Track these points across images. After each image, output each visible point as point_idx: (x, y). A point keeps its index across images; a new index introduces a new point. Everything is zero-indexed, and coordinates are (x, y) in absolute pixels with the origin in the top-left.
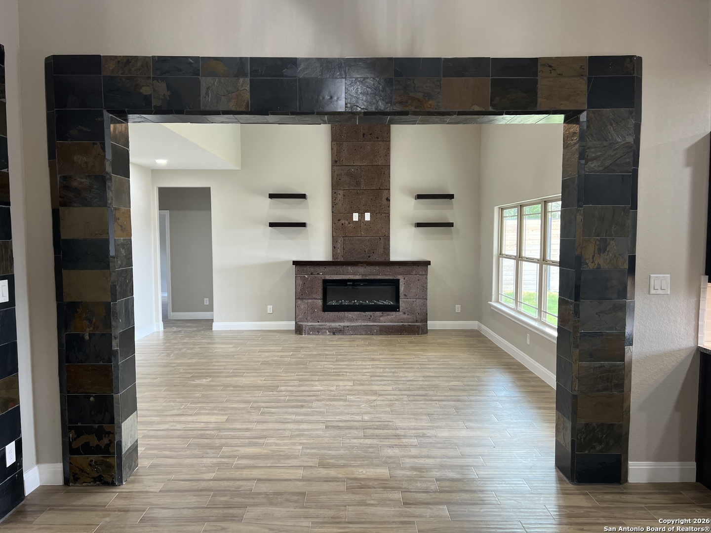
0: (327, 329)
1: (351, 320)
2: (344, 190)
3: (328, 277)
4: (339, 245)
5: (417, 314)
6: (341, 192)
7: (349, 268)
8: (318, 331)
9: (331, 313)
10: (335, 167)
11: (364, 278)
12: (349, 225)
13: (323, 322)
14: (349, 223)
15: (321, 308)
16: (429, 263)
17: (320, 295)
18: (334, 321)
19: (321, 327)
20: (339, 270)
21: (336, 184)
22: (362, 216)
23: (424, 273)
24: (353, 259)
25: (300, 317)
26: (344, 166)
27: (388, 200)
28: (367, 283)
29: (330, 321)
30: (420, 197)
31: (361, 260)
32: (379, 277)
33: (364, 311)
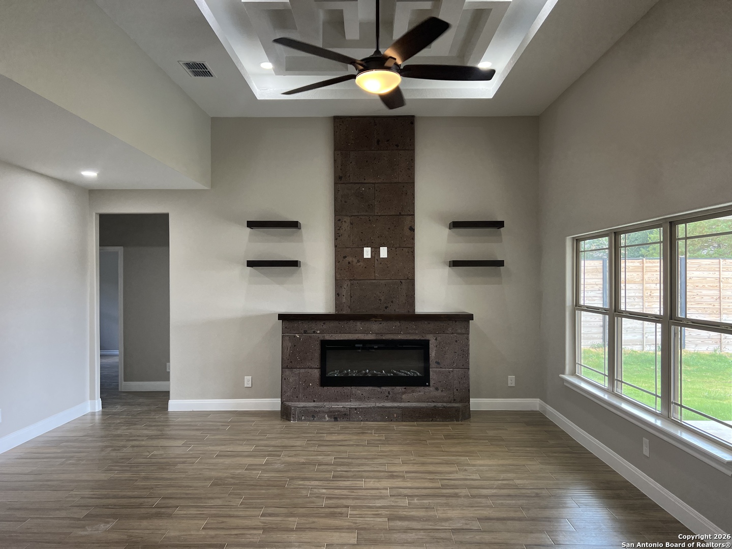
0: (326, 413)
1: (360, 399)
2: (352, 216)
3: (328, 337)
4: (344, 292)
5: (455, 390)
6: (348, 219)
7: (358, 324)
8: (312, 415)
9: (333, 388)
10: (339, 185)
11: (379, 337)
12: (359, 264)
13: (320, 401)
14: (358, 261)
15: (317, 381)
16: (471, 317)
17: (316, 363)
18: (336, 400)
19: (317, 410)
20: (344, 327)
21: (341, 209)
22: (376, 252)
23: (463, 331)
24: (364, 312)
25: (289, 394)
26: (352, 183)
27: (412, 229)
28: (382, 346)
29: (330, 400)
30: (456, 225)
31: (375, 312)
32: (400, 337)
33: (380, 386)
